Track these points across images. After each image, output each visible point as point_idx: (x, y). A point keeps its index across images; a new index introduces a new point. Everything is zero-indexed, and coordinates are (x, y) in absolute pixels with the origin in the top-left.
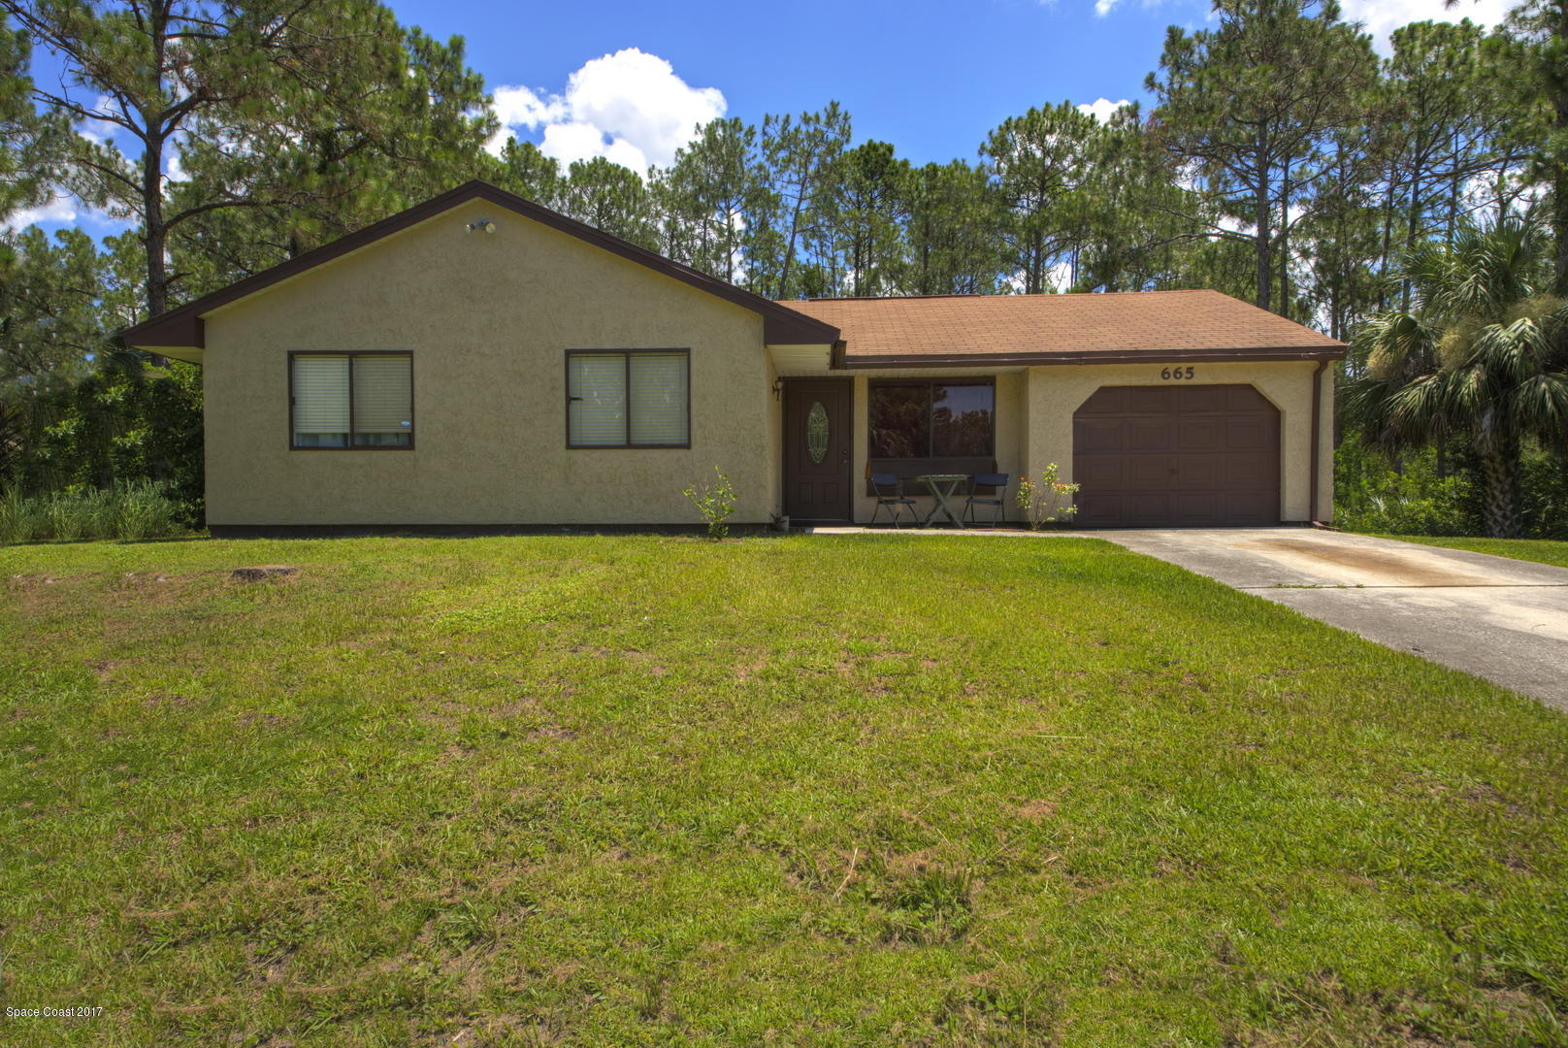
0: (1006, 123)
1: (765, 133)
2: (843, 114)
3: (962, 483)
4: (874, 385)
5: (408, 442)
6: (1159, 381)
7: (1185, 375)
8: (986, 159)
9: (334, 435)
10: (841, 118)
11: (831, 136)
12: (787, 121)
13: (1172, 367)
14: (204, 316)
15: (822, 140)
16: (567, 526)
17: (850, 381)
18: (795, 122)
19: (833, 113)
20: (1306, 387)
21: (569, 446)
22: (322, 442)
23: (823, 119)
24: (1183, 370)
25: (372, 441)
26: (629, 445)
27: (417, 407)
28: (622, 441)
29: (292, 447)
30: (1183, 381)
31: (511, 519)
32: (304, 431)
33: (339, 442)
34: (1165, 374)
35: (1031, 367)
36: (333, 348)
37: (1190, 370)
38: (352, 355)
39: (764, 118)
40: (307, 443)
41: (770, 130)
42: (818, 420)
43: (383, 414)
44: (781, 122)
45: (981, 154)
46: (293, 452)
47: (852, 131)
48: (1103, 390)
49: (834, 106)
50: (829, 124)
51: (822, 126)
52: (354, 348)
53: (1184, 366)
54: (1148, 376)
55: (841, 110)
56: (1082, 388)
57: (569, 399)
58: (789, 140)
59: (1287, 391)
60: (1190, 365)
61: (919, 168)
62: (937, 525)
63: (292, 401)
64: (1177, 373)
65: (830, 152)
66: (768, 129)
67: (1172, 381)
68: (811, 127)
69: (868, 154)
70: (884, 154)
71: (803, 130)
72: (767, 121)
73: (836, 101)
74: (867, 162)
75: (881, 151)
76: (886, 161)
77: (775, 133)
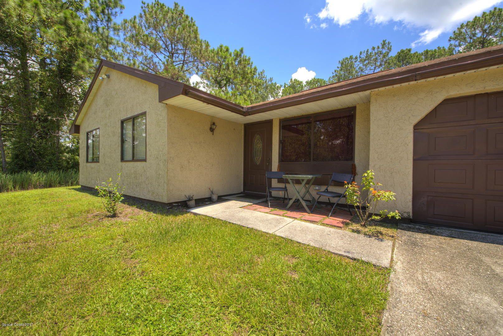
0: (461, 26)
1: (360, 57)
8: (453, 42)
10: (387, 44)
11: (384, 51)
12: (367, 51)
15: (381, 53)
18: (370, 51)
19: (384, 44)
23: (381, 47)
39: (360, 52)
41: (362, 56)
44: (366, 52)
45: (450, 41)
47: (392, 48)
50: (383, 48)
51: (380, 49)
55: (387, 42)
58: (368, 57)
61: (421, 53)
65: (384, 57)
66: (361, 56)
68: (376, 51)
69: (400, 54)
70: (407, 52)
71: (374, 52)
72: (361, 53)
73: (385, 40)
74: (399, 57)
75: (405, 52)
76: (408, 54)
77: (364, 56)
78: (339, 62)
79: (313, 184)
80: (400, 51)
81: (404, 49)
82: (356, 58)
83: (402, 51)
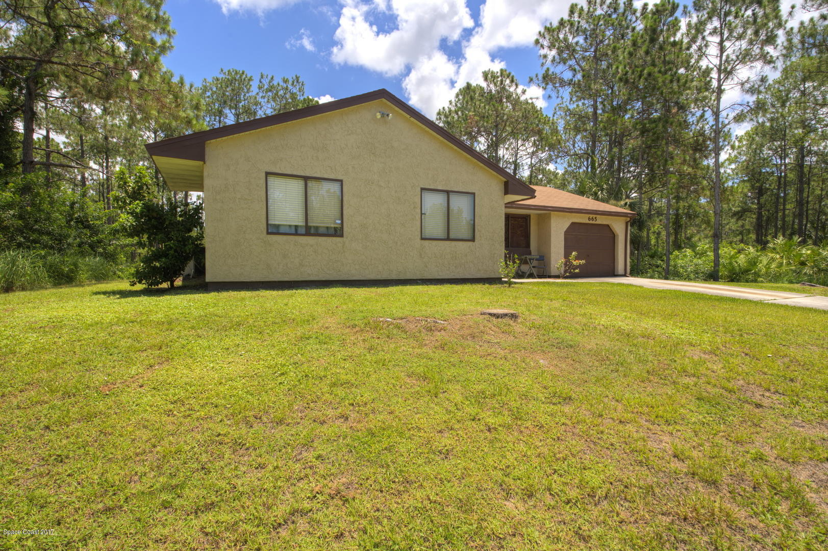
5: (337, 232)
6: (587, 222)
7: (594, 219)
9: (290, 226)
13: (591, 216)
16: (420, 280)
20: (623, 226)
21: (422, 238)
26: (448, 239)
27: (345, 212)
28: (445, 236)
29: (268, 233)
30: (594, 222)
31: (394, 277)
32: (273, 223)
34: (589, 219)
35: (552, 213)
36: (295, 173)
38: (306, 179)
40: (274, 231)
43: (324, 216)
46: (269, 236)
48: (573, 223)
52: (308, 175)
54: (585, 219)
56: (568, 222)
57: (422, 214)
60: (596, 216)
63: (267, 204)
67: (591, 222)
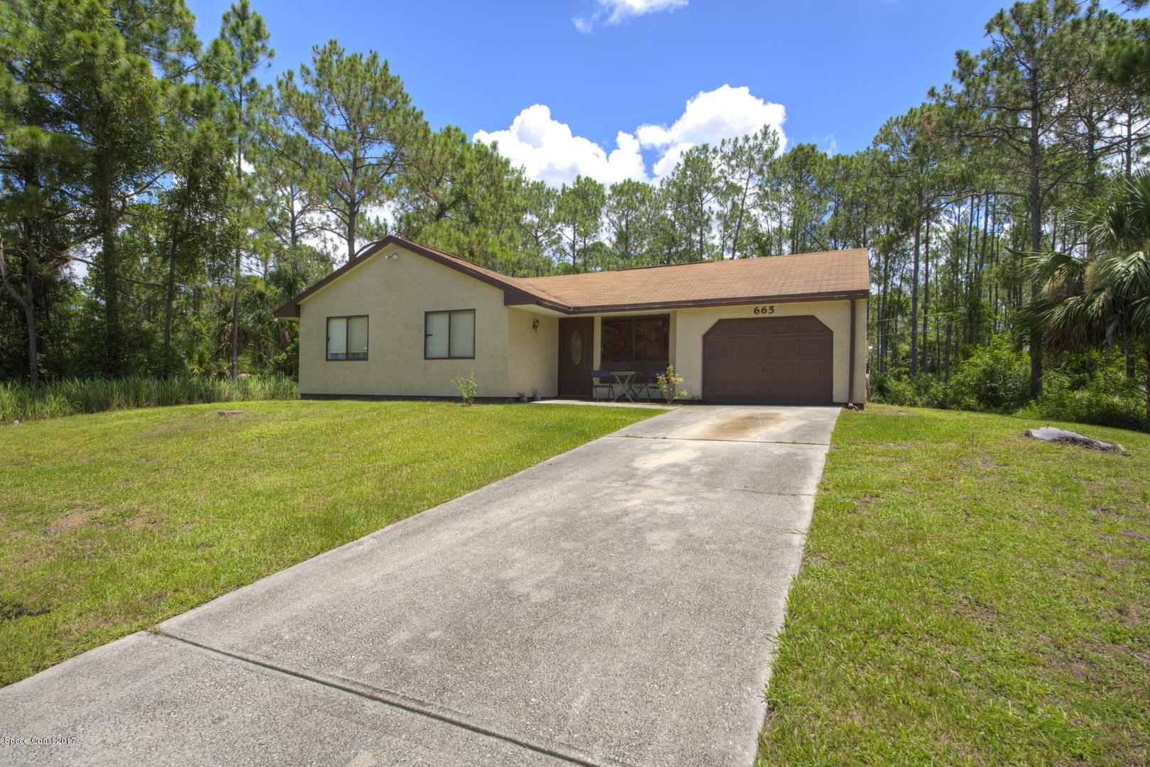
1: (722, 151)
2: (772, 132)
3: (632, 377)
4: (606, 322)
5: (366, 357)
6: (752, 315)
7: (768, 311)
9: (341, 354)
10: (771, 134)
11: (766, 146)
12: (735, 142)
13: (760, 306)
14: (300, 303)
15: (760, 150)
16: (424, 397)
17: (592, 319)
18: (741, 143)
19: (766, 132)
20: (846, 315)
21: (426, 358)
22: (340, 357)
23: (760, 136)
24: (768, 308)
25: (356, 356)
26: (450, 357)
27: (369, 341)
28: (446, 355)
29: (327, 360)
30: (767, 315)
32: (332, 353)
33: (344, 357)
34: (756, 311)
35: (678, 310)
36: (342, 315)
37: (771, 308)
38: (348, 318)
39: (721, 141)
40: (333, 358)
41: (725, 149)
42: (577, 343)
43: (358, 345)
44: (732, 143)
45: (875, 142)
46: (327, 362)
47: (779, 142)
48: (720, 321)
49: (766, 127)
50: (764, 139)
51: (759, 142)
52: (349, 315)
53: (768, 306)
54: (746, 312)
55: (771, 130)
56: (707, 320)
57: (427, 336)
58: (738, 152)
59: (833, 317)
60: (772, 305)
62: (619, 400)
63: (328, 339)
64: (764, 310)
65: (766, 156)
66: (723, 148)
67: (761, 315)
68: (751, 142)
69: (796, 153)
70: (808, 152)
71: (747, 146)
72: (723, 143)
73: (767, 124)
74: (795, 159)
75: (805, 151)
76: (811, 156)
77: (728, 149)
78: (682, 153)
79: (635, 382)
80: (796, 147)
81: (805, 144)
82: (715, 151)
83: (801, 148)
